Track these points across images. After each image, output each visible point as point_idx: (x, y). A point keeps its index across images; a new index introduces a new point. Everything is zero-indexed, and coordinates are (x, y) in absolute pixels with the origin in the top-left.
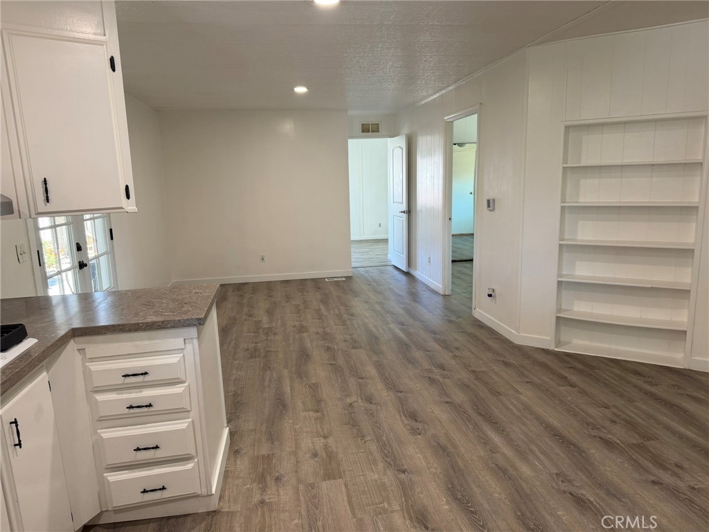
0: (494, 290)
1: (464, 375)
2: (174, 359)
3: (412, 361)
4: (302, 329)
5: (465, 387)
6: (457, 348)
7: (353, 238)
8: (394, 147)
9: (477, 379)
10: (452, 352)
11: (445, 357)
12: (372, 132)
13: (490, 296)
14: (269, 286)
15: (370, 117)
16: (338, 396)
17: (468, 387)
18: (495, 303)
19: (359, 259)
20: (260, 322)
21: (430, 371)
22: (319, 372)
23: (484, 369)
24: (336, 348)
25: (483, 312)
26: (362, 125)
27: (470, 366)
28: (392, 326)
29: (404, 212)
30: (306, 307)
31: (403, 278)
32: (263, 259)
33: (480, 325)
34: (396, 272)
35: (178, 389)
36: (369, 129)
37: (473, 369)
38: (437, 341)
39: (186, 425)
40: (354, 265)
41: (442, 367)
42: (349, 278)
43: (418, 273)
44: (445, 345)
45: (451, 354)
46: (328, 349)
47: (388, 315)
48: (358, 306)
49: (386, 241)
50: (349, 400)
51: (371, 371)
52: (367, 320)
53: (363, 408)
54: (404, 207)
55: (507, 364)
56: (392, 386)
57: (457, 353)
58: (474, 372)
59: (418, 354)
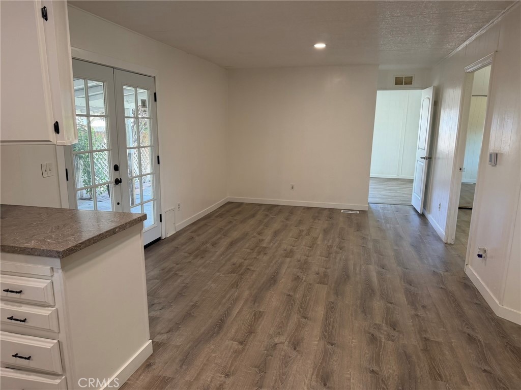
0: (485, 251)
1: (412, 342)
2: (42, 284)
3: (366, 310)
4: (289, 254)
5: (405, 357)
6: (424, 307)
7: (372, 175)
8: (425, 97)
9: (426, 350)
10: (416, 309)
11: (404, 316)
12: (405, 84)
13: (480, 256)
14: (292, 210)
15: (403, 70)
16: (271, 333)
17: (408, 357)
18: (485, 265)
19: (376, 196)
20: (263, 240)
21: (378, 327)
22: (273, 300)
23: (440, 340)
24: (304, 279)
25: (473, 270)
26: (396, 78)
27: (426, 331)
28: (371, 267)
29: (424, 158)
30: (308, 234)
31: (416, 220)
32: (292, 188)
33: (467, 284)
34: (413, 212)
35: (46, 312)
36: (403, 82)
37: (427, 336)
38: (408, 293)
39: (52, 345)
40: (370, 200)
41: (394, 326)
42: (363, 213)
43: (431, 218)
44: (413, 300)
45: (413, 312)
46: (297, 278)
47: (375, 255)
50: (276, 340)
51: (319, 312)
52: (351, 256)
53: (283, 352)
54: (425, 153)
55: (471, 339)
56: (328, 336)
57: (421, 312)
58: (426, 339)
59: (378, 305)
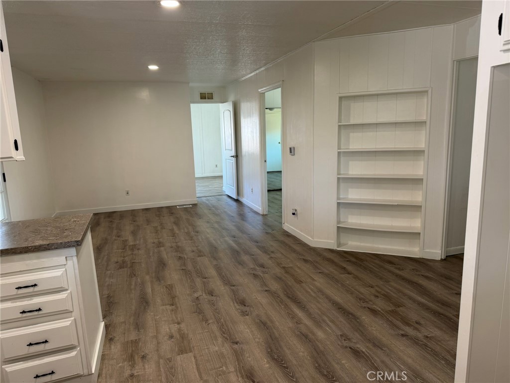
0: (296, 210)
1: (278, 271)
2: (58, 273)
3: (241, 263)
4: (160, 245)
5: (278, 279)
6: (272, 252)
7: (197, 176)
8: (224, 110)
9: (287, 272)
10: (269, 255)
11: (264, 259)
12: (208, 99)
13: (294, 214)
14: (133, 214)
15: (206, 88)
16: (188, 293)
17: (280, 279)
18: (297, 219)
19: (201, 191)
20: (126, 241)
21: (254, 269)
22: (173, 275)
23: (291, 265)
24: (186, 257)
25: (290, 225)
26: (201, 94)
27: (281, 264)
28: (227, 239)
29: (233, 156)
30: (163, 228)
31: (234, 204)
32: (128, 193)
33: (288, 235)
34: (229, 200)
35: (63, 296)
36: (206, 97)
37: (284, 266)
38: (259, 248)
39: (70, 322)
40: (198, 195)
41: (262, 266)
42: (195, 205)
43: (244, 200)
44: (265, 250)
45: (268, 256)
46: (180, 258)
47: (223, 231)
48: (202, 225)
49: (221, 177)
50: (196, 295)
51: (212, 272)
52: (208, 236)
53: (206, 300)
54: (233, 153)
55: (306, 261)
56: (227, 282)
57: (273, 255)
58: (284, 268)
59: (245, 258)
